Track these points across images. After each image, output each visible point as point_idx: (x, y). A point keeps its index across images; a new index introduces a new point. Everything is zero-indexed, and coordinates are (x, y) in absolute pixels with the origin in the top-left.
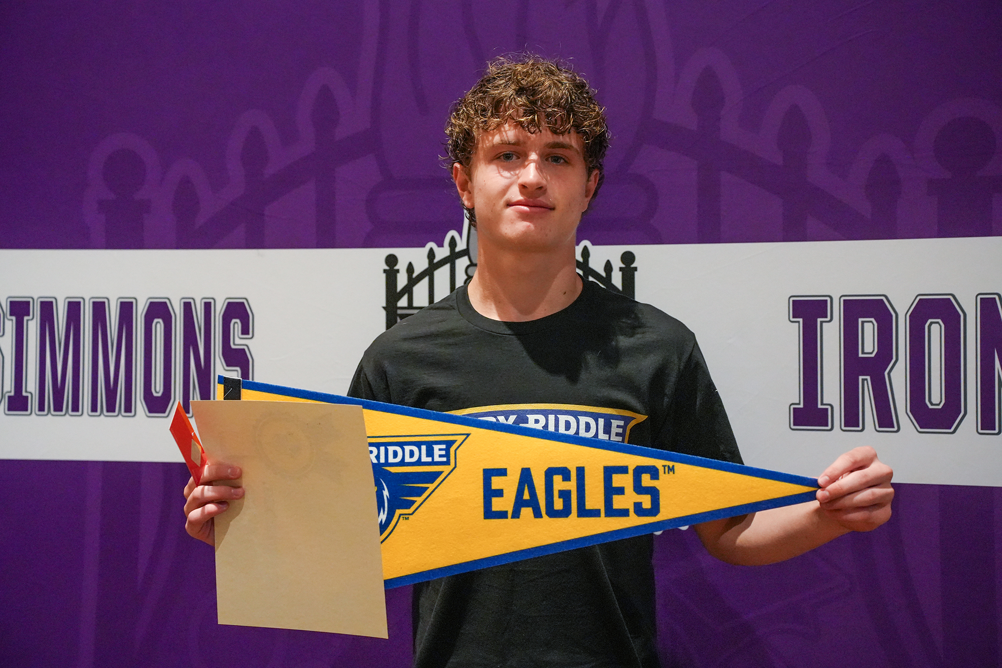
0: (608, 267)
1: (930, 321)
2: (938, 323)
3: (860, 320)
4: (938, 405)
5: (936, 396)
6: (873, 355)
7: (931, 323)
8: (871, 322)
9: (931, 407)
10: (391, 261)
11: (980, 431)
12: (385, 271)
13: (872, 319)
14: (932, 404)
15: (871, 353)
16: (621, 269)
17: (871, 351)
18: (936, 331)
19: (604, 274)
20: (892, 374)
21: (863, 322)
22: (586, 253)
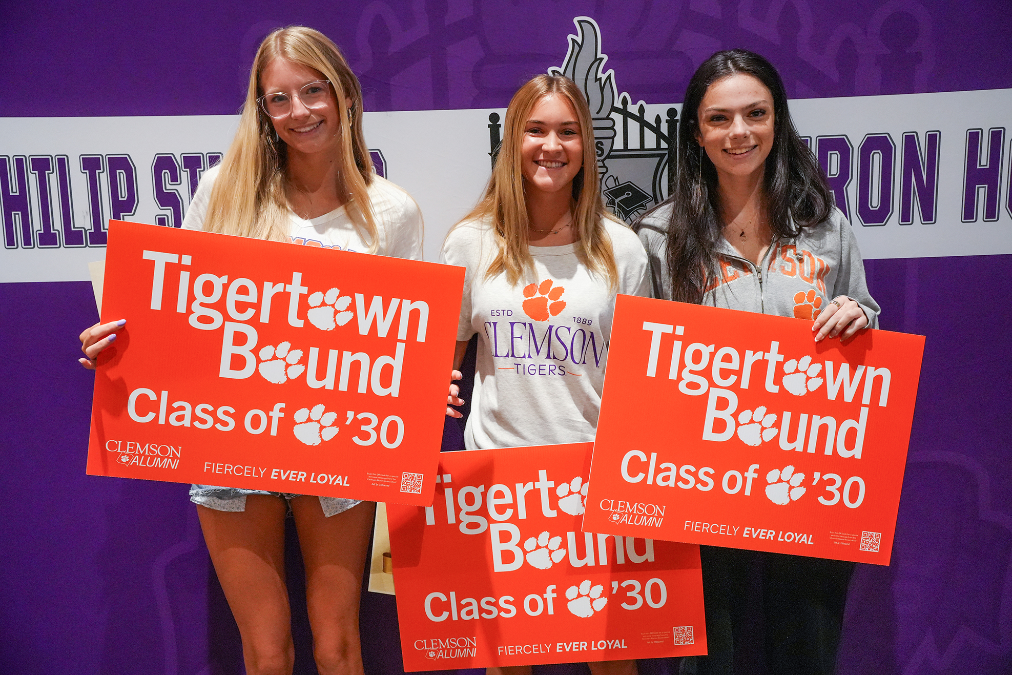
0: (658, 120)
1: (873, 151)
2: (878, 153)
3: (829, 152)
4: (876, 207)
5: (875, 201)
6: (836, 176)
7: (874, 153)
8: (836, 154)
9: (871, 209)
10: (494, 118)
11: (901, 223)
12: (489, 126)
13: (837, 152)
14: (872, 207)
15: (835, 175)
16: (667, 121)
17: (835, 174)
18: (877, 159)
19: (655, 125)
20: (848, 188)
21: (831, 154)
22: (642, 110)
